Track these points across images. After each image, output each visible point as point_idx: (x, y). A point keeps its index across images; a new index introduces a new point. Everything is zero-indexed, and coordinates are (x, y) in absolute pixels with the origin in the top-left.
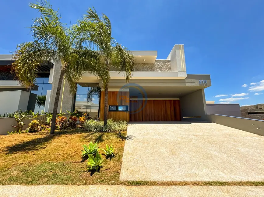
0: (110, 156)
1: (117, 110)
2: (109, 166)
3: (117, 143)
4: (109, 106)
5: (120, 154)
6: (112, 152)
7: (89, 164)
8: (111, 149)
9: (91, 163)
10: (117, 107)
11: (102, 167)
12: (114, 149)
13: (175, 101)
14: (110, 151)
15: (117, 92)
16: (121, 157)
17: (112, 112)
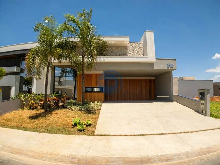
0: (89, 125)
1: (93, 91)
2: (89, 130)
3: (93, 118)
4: (85, 87)
5: (95, 125)
6: (90, 123)
7: (78, 128)
8: (89, 121)
9: (79, 127)
10: (93, 88)
11: (85, 130)
12: (91, 122)
13: (150, 80)
14: (89, 122)
15: (92, 74)
16: (95, 126)
17: (88, 93)
